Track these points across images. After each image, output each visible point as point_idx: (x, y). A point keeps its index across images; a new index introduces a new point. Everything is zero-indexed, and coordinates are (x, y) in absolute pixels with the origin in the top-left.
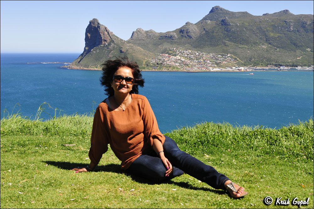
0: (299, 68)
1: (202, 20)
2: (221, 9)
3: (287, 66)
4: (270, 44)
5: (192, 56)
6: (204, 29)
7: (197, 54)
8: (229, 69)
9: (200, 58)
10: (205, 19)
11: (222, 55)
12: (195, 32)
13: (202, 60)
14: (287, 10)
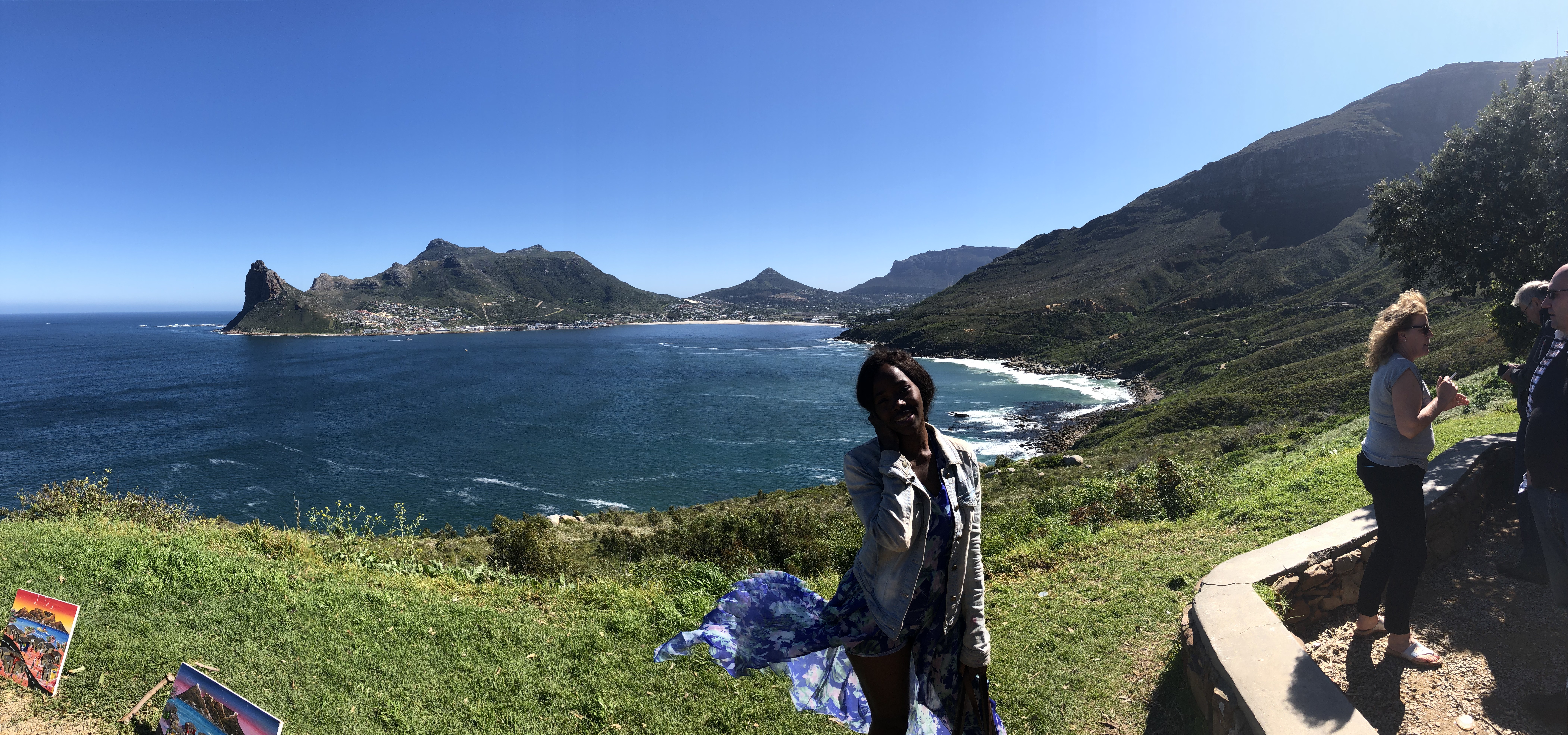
0: (560, 325)
1: (416, 259)
2: (446, 243)
3: (544, 322)
4: (519, 292)
5: (403, 311)
6: (420, 273)
7: (411, 308)
8: (460, 329)
9: (415, 315)
10: (421, 257)
11: (449, 310)
12: (407, 277)
13: (418, 317)
14: (539, 246)
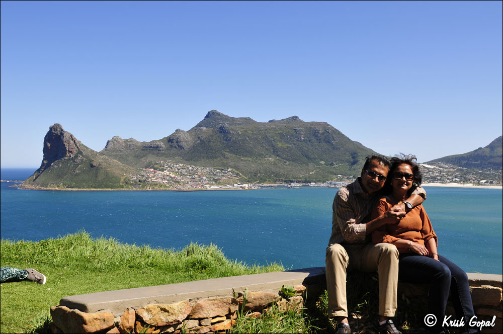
0: (313, 184)
2: (219, 114)
3: (298, 182)
4: (277, 156)
5: (184, 171)
6: (199, 138)
7: (190, 168)
8: (230, 187)
9: (194, 174)
11: (221, 170)
12: (188, 141)
13: (196, 176)
14: (296, 117)
